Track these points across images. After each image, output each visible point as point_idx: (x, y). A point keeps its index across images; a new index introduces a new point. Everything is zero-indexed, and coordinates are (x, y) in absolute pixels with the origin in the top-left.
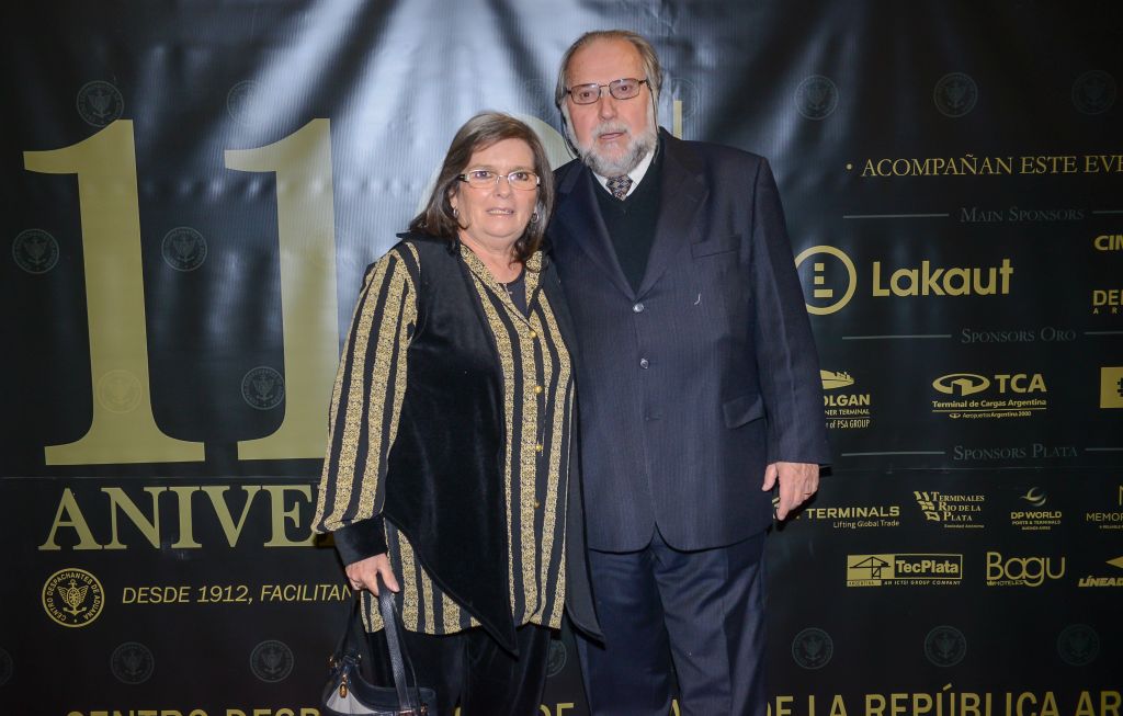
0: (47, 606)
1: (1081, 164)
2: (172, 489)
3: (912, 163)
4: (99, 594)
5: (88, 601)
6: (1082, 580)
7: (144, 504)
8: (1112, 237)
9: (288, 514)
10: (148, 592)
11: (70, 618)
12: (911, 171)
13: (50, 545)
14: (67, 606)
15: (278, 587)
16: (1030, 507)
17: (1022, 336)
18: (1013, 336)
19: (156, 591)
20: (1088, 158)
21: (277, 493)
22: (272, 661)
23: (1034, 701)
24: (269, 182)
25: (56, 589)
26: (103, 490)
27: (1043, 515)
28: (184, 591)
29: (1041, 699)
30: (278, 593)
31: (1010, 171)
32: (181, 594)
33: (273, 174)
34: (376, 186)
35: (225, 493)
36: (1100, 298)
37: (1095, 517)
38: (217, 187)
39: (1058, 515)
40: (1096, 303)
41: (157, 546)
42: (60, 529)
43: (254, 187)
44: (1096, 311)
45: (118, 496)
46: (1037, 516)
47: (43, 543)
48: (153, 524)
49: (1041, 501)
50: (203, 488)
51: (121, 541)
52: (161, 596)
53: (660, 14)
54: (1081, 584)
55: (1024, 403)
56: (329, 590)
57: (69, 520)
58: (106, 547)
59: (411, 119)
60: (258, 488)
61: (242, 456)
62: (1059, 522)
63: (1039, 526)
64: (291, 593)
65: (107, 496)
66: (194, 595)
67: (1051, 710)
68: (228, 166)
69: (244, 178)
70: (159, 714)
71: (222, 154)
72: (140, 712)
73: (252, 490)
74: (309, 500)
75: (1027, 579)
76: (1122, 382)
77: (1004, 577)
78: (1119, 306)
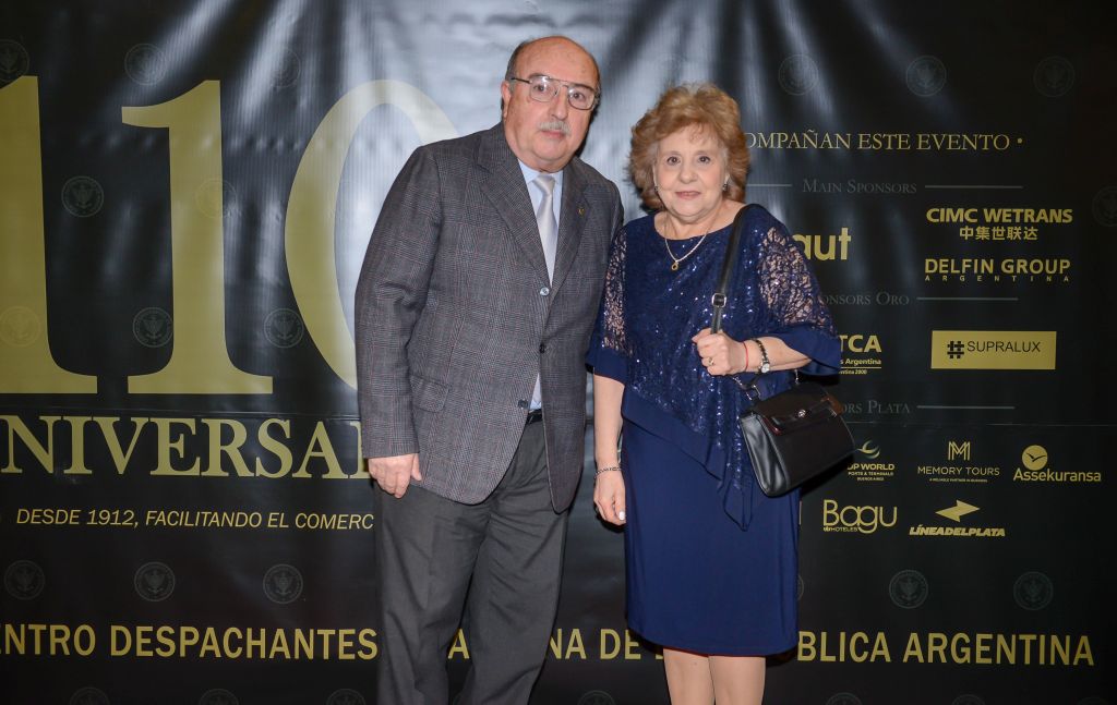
1: (914, 142)
2: (65, 418)
3: (757, 136)
6: (912, 529)
7: (39, 432)
8: (943, 210)
9: (173, 445)
10: (41, 513)
12: (757, 142)
15: (162, 513)
16: (865, 459)
17: (859, 299)
18: (851, 300)
19: (48, 513)
20: (920, 136)
21: (163, 425)
22: (156, 581)
23: (866, 640)
24: (162, 135)
26: (2, 417)
27: (877, 467)
28: (74, 514)
29: (872, 640)
30: (163, 518)
31: (848, 147)
32: (72, 516)
33: (167, 130)
34: (261, 144)
35: (115, 424)
36: (932, 266)
37: (925, 470)
38: (114, 141)
39: (891, 467)
40: (927, 271)
41: (51, 471)
43: (149, 141)
44: (927, 278)
46: (871, 468)
48: (47, 451)
49: (875, 453)
50: (95, 419)
51: (17, 465)
52: (53, 518)
54: (912, 532)
55: (860, 362)
56: (209, 517)
58: (4, 471)
59: (294, 83)
60: (146, 420)
61: (132, 390)
62: (892, 474)
63: (873, 477)
64: (174, 518)
65: (5, 424)
66: (84, 517)
67: (882, 649)
68: (124, 121)
69: (139, 133)
70: (48, 628)
71: (121, 111)
72: (31, 627)
73: (140, 422)
74: (194, 432)
75: (861, 526)
76: (952, 345)
77: (840, 524)
78: (949, 275)
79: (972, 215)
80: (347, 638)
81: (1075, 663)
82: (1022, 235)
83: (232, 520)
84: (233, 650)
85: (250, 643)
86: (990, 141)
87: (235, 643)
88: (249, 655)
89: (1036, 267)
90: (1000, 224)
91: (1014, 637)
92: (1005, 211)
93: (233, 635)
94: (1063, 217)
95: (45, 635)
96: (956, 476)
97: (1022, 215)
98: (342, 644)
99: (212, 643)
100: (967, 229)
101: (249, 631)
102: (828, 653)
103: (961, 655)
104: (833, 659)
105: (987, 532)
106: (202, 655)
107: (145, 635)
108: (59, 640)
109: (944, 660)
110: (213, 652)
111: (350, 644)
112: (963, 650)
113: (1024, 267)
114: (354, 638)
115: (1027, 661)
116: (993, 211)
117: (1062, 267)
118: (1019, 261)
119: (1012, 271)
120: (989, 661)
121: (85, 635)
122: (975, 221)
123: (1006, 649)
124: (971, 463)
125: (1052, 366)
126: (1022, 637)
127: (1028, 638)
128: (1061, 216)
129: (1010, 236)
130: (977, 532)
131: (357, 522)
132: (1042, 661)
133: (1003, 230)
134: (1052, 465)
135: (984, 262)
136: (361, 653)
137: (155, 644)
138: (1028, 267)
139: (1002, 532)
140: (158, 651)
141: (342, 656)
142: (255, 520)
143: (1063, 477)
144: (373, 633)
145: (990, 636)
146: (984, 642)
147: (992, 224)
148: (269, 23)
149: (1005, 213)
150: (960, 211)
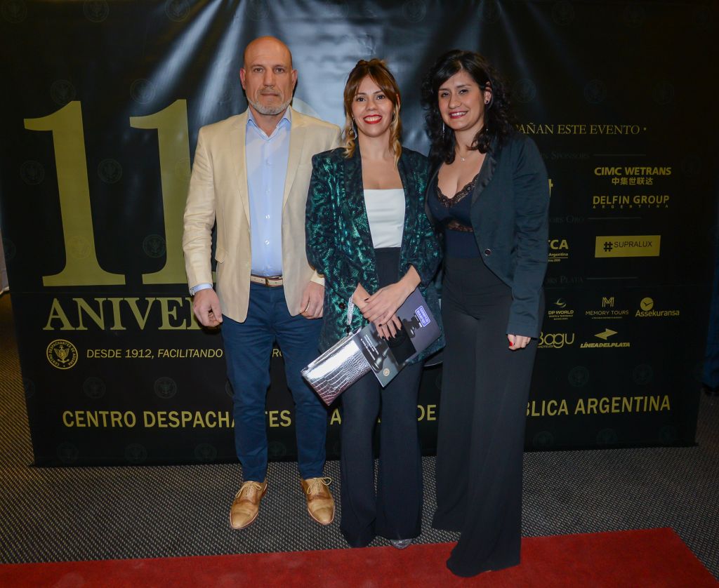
0: (50, 358)
1: (588, 129)
2: (109, 299)
4: (75, 353)
5: (70, 356)
6: (582, 345)
7: (95, 307)
8: (603, 168)
9: (170, 313)
10: (100, 352)
11: (61, 365)
13: (48, 327)
14: (59, 358)
15: (167, 350)
16: (558, 308)
17: (557, 220)
18: (552, 220)
19: (104, 352)
20: (592, 126)
21: (164, 301)
22: (165, 388)
23: (556, 404)
24: (154, 133)
25: (53, 351)
26: (74, 299)
27: (564, 312)
29: (559, 404)
30: (167, 353)
31: (552, 132)
32: (117, 353)
33: (155, 131)
35: (137, 302)
36: (597, 201)
37: (590, 313)
38: (126, 137)
39: (572, 312)
40: (594, 203)
41: (103, 329)
42: (53, 319)
43: (146, 137)
44: (594, 207)
45: (81, 303)
46: (561, 313)
47: (45, 326)
48: (100, 317)
49: (563, 305)
50: (125, 299)
51: (84, 326)
52: (106, 354)
53: (367, 42)
54: (581, 347)
55: (557, 255)
57: (57, 314)
58: (78, 329)
60: (154, 299)
61: (144, 283)
62: (572, 316)
63: (561, 318)
64: (174, 353)
65: (76, 303)
66: (124, 354)
67: (564, 408)
68: (132, 125)
69: (140, 132)
70: (110, 413)
71: (129, 119)
72: (100, 412)
73: (151, 300)
74: (181, 305)
75: (555, 344)
76: (606, 244)
77: (544, 344)
78: (606, 205)
79: (619, 171)
80: (274, 415)
81: (661, 409)
82: (645, 182)
83: (206, 354)
84: (211, 423)
85: (221, 419)
86: (629, 129)
87: (212, 420)
88: (220, 426)
89: (652, 200)
90: (634, 176)
91: (631, 398)
92: (636, 168)
93: (211, 416)
94: (666, 172)
95: (108, 417)
96: (606, 315)
97: (645, 171)
98: (272, 419)
99: (199, 420)
100: (616, 179)
101: (220, 413)
102: (536, 412)
103: (604, 409)
104: (538, 414)
105: (621, 345)
106: (194, 426)
107: (162, 416)
108: (116, 419)
109: (595, 412)
110: (200, 425)
111: (276, 419)
112: (605, 406)
113: (645, 200)
114: (278, 416)
115: (638, 410)
116: (630, 169)
117: (665, 200)
118: (643, 197)
119: (638, 202)
120: (618, 411)
121: (129, 417)
122: (620, 174)
123: (627, 404)
124: (614, 309)
125: (657, 254)
126: (636, 398)
127: (639, 399)
128: (665, 171)
129: (638, 183)
130: (615, 345)
131: (277, 353)
132: (645, 410)
133: (635, 179)
134: (655, 308)
135: (624, 197)
136: (282, 423)
137: (168, 421)
138: (647, 200)
139: (628, 345)
140: (170, 424)
141: (272, 425)
142: (219, 353)
143: (661, 313)
144: (288, 413)
145: (619, 398)
146: (616, 402)
147: (629, 176)
148: (214, 63)
149: (636, 169)
150: (613, 169)
